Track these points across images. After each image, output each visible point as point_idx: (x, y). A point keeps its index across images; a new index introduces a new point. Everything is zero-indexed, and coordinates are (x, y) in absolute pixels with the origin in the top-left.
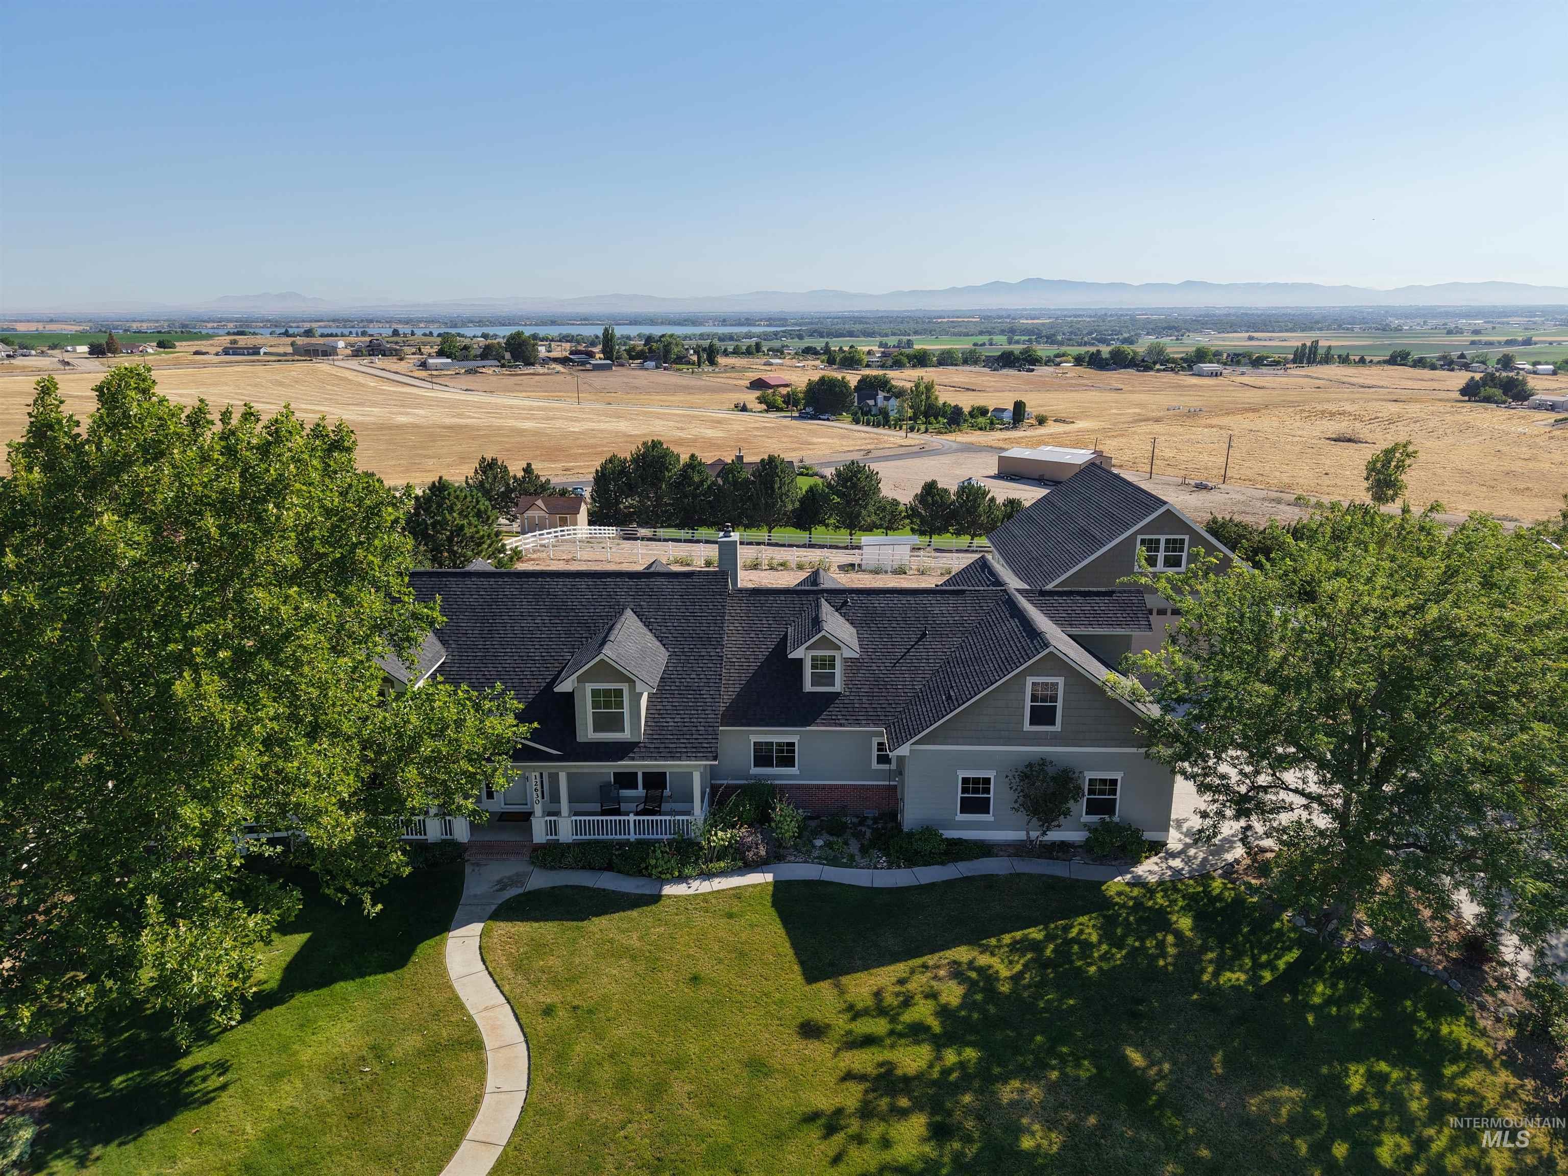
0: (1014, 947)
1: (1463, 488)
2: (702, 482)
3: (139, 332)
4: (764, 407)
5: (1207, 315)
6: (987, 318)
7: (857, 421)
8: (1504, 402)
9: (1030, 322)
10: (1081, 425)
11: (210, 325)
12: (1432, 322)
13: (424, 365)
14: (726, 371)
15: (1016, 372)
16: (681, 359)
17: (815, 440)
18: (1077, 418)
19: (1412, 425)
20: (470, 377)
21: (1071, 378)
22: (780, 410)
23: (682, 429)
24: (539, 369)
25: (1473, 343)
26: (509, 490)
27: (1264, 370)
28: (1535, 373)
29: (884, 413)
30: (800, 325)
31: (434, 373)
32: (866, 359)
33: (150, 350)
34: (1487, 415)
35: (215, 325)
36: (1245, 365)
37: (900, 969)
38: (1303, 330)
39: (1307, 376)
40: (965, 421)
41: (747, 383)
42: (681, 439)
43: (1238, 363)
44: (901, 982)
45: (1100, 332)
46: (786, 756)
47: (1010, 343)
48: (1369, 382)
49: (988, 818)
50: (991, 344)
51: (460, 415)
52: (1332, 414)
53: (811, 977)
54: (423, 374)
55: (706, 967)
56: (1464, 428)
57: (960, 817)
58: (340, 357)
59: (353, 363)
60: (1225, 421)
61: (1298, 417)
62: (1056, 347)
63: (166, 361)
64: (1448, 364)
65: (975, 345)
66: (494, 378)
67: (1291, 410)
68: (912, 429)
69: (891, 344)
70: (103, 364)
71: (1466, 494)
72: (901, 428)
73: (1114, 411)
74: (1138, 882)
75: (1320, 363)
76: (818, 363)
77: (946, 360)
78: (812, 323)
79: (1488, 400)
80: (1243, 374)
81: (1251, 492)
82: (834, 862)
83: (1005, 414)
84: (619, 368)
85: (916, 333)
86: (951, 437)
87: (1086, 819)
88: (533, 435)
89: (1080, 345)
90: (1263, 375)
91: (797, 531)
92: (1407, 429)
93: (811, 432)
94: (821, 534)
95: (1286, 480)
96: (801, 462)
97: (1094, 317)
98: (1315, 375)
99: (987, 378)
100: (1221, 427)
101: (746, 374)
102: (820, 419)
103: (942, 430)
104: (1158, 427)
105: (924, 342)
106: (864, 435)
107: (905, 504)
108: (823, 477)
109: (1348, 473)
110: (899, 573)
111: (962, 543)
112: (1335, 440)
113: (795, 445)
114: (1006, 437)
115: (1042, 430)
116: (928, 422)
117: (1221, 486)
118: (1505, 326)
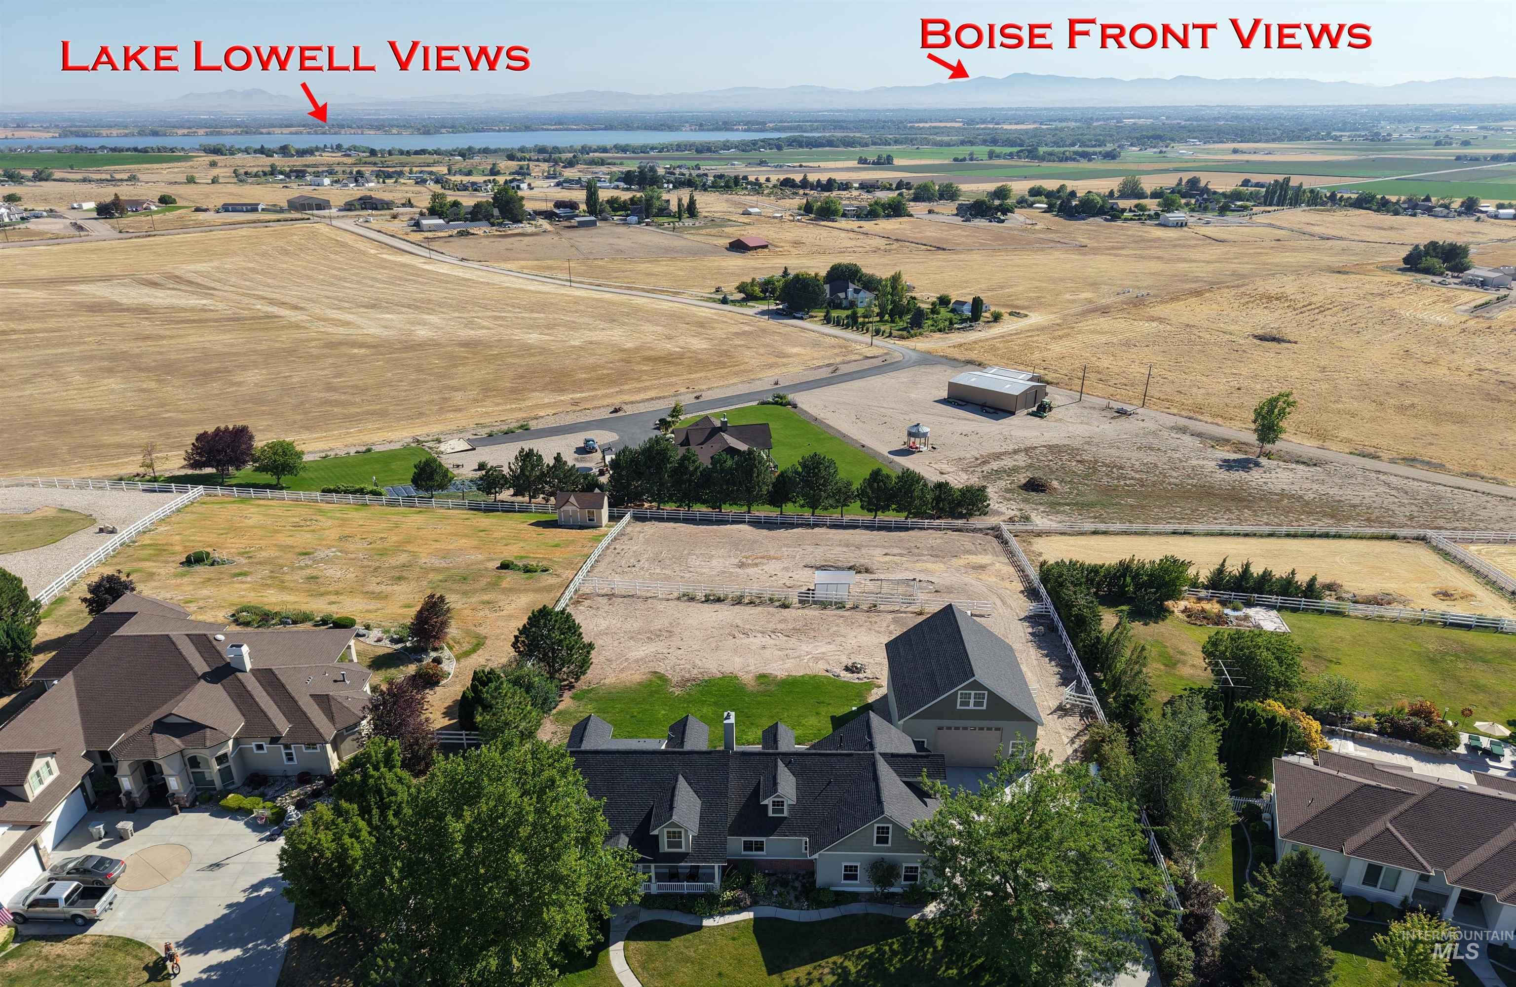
0: (860, 957)
4: (742, 295)
5: (1196, 119)
6: (971, 122)
7: (828, 320)
8: (1441, 274)
9: (1014, 127)
10: (1035, 319)
12: (1426, 127)
13: (417, 226)
14: (705, 227)
15: (987, 223)
16: (663, 213)
17: (790, 350)
18: (1031, 308)
20: (463, 241)
21: (1040, 231)
22: (757, 300)
23: (669, 338)
24: (526, 227)
25: (1458, 158)
26: (543, 475)
27: (1230, 217)
28: (1496, 217)
29: (854, 310)
30: (779, 130)
31: (429, 235)
32: (842, 206)
33: (153, 208)
35: (186, 131)
36: (1215, 209)
37: (808, 968)
38: (1291, 140)
39: (1271, 225)
40: (927, 319)
41: (727, 241)
42: (670, 353)
44: (809, 974)
46: (760, 847)
47: (990, 157)
49: (858, 882)
50: (971, 160)
52: (1270, 299)
53: (770, 973)
54: (418, 237)
55: (725, 968)
57: (843, 882)
58: (334, 211)
59: (348, 223)
60: (1167, 310)
61: (1236, 304)
62: (1036, 163)
63: (170, 221)
64: (1414, 205)
66: (485, 242)
67: (1234, 291)
68: (877, 331)
69: (870, 159)
70: (111, 226)
72: (867, 330)
73: (1068, 296)
74: (923, 918)
75: (1288, 203)
76: (795, 206)
77: (922, 191)
79: (1427, 271)
80: (1208, 222)
81: (1164, 418)
82: (782, 906)
83: (964, 309)
84: (604, 224)
85: (897, 139)
86: (912, 343)
87: (903, 883)
89: (1061, 161)
90: (1227, 225)
91: (772, 508)
92: (1335, 319)
93: (786, 337)
94: (790, 509)
95: (1199, 400)
96: (776, 384)
97: (1080, 121)
98: (1278, 223)
99: (959, 231)
100: (1161, 320)
101: (726, 230)
102: (795, 318)
103: (905, 333)
104: (1103, 322)
105: (904, 154)
106: (833, 341)
107: (856, 486)
108: (795, 406)
109: (1258, 387)
110: (840, 606)
111: (900, 517)
112: (1262, 338)
113: (772, 360)
114: (963, 341)
115: (997, 330)
116: (893, 321)
117: (1140, 411)
118: (1499, 133)
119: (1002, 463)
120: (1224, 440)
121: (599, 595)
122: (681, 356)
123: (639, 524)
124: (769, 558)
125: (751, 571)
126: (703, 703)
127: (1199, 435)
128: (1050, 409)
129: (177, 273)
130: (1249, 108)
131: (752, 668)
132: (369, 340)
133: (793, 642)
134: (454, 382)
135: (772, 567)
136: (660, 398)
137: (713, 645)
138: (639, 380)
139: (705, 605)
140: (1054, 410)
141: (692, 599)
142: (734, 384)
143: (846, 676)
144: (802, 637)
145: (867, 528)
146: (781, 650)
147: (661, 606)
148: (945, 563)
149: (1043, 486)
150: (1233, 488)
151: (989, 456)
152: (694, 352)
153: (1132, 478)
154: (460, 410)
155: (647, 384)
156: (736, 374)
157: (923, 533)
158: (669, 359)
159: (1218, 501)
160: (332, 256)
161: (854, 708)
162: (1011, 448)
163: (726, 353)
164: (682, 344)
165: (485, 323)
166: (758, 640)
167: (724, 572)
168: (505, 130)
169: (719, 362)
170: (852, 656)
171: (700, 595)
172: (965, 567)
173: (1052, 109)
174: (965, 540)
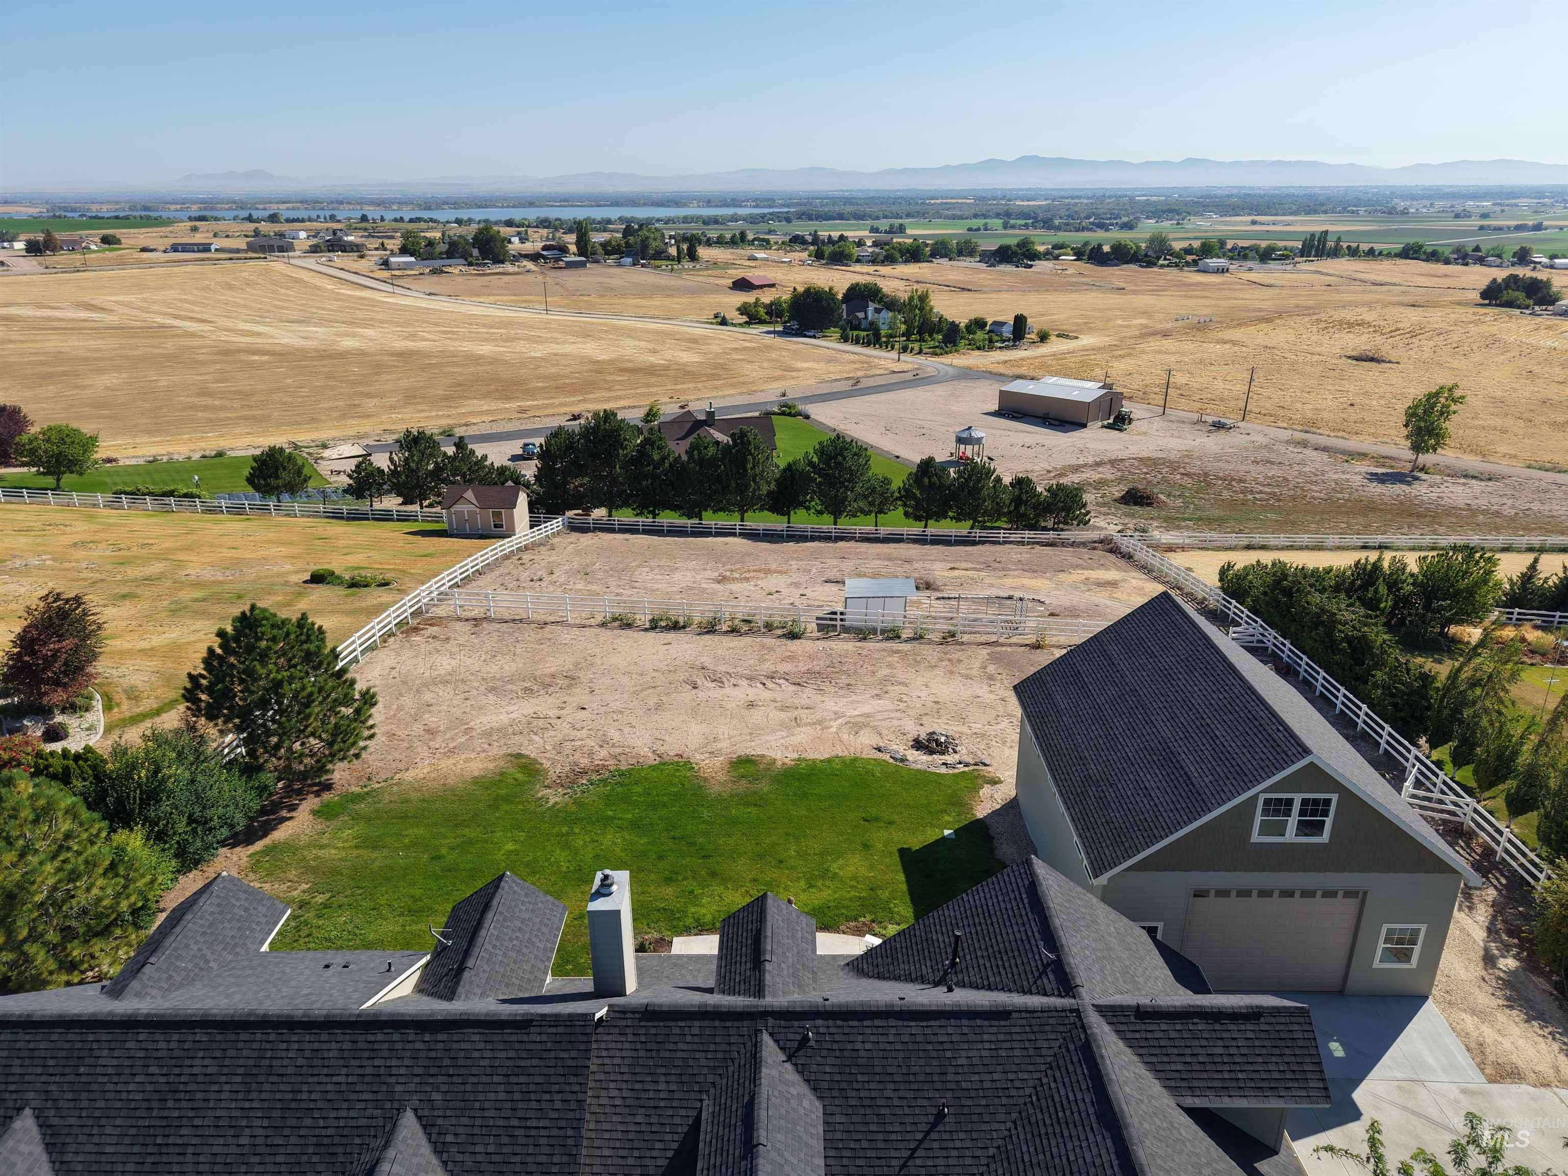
1: (1499, 422)
2: (663, 459)
3: (95, 217)
4: (745, 318)
5: (1209, 197)
6: (982, 199)
7: (845, 339)
8: (1527, 307)
9: (1026, 203)
10: (1086, 341)
11: (173, 207)
12: (1439, 204)
13: (386, 264)
14: (707, 269)
15: (1014, 269)
16: (661, 255)
17: (800, 365)
18: (1081, 331)
19: (1436, 339)
20: (435, 278)
21: (1071, 275)
22: (762, 322)
23: (654, 352)
24: (508, 267)
25: (1482, 228)
27: (1272, 265)
28: (1552, 267)
29: (873, 328)
30: (788, 206)
31: (396, 273)
32: (856, 251)
33: (93, 247)
34: (1513, 325)
35: (179, 207)
36: (1253, 259)
38: (1308, 213)
39: (1317, 272)
40: (962, 338)
41: (729, 282)
42: (653, 366)
43: (1245, 257)
45: (1097, 216)
47: (1005, 228)
48: (1380, 279)
50: (986, 229)
51: (413, 337)
52: (1351, 325)
54: (385, 274)
56: (1491, 342)
58: (298, 253)
59: (311, 262)
60: (1237, 334)
61: (1314, 329)
62: (1052, 232)
63: (108, 259)
64: (1463, 257)
65: (970, 229)
66: (460, 279)
67: (1307, 319)
68: (905, 349)
69: (882, 228)
70: (40, 264)
71: (1504, 431)
72: (893, 348)
73: (1120, 322)
75: (1328, 255)
76: (805, 255)
77: (941, 250)
78: (801, 205)
79: (1510, 304)
80: (1250, 269)
81: (1274, 432)
83: (1004, 329)
84: (594, 265)
85: (908, 215)
86: (947, 359)
88: (490, 364)
89: (1079, 233)
90: (1270, 271)
91: (774, 516)
92: (1431, 343)
93: (796, 354)
94: (801, 520)
95: (1310, 415)
96: (784, 395)
97: (1092, 198)
98: (1325, 271)
99: (984, 275)
100: (1234, 343)
101: (729, 271)
102: (805, 336)
103: (938, 350)
104: (1167, 344)
105: (916, 226)
106: (852, 357)
107: (897, 483)
108: (807, 417)
109: (1374, 403)
110: (892, 634)
111: (962, 529)
112: (1357, 359)
113: (778, 373)
114: (1007, 358)
115: (1044, 350)
116: (922, 340)
117: (1241, 424)
118: (1514, 208)
119: (1084, 476)
120: (1359, 454)
121: (459, 619)
122: (667, 368)
123: (575, 535)
124: (768, 572)
125: (735, 587)
126: (606, 822)
127: (1325, 449)
128: (1130, 421)
129: (92, 302)
130: (1260, 188)
131: (723, 745)
132: (278, 348)
133: (807, 695)
134: (372, 389)
135: (773, 582)
136: (634, 407)
137: (652, 702)
138: (609, 389)
139: (651, 634)
140: (1134, 423)
141: (627, 625)
143: (919, 760)
144: (826, 686)
145: (915, 541)
146: (785, 708)
147: (566, 636)
148: (1050, 579)
149: (1148, 498)
150: (1401, 503)
151: (1064, 468)
152: (683, 364)
153: (1261, 492)
154: (369, 416)
155: (619, 393)
156: (733, 386)
157: (998, 548)
158: (651, 371)
159: (1389, 517)
160: (283, 291)
161: (947, 832)
162: (1091, 460)
163: (722, 366)
164: (670, 357)
165: (430, 336)
166: (743, 692)
167: (692, 588)
168: (508, 207)
169: (713, 375)
170: (925, 720)
171: (643, 619)
172: (1083, 582)
173: (1062, 190)
174: (1066, 554)
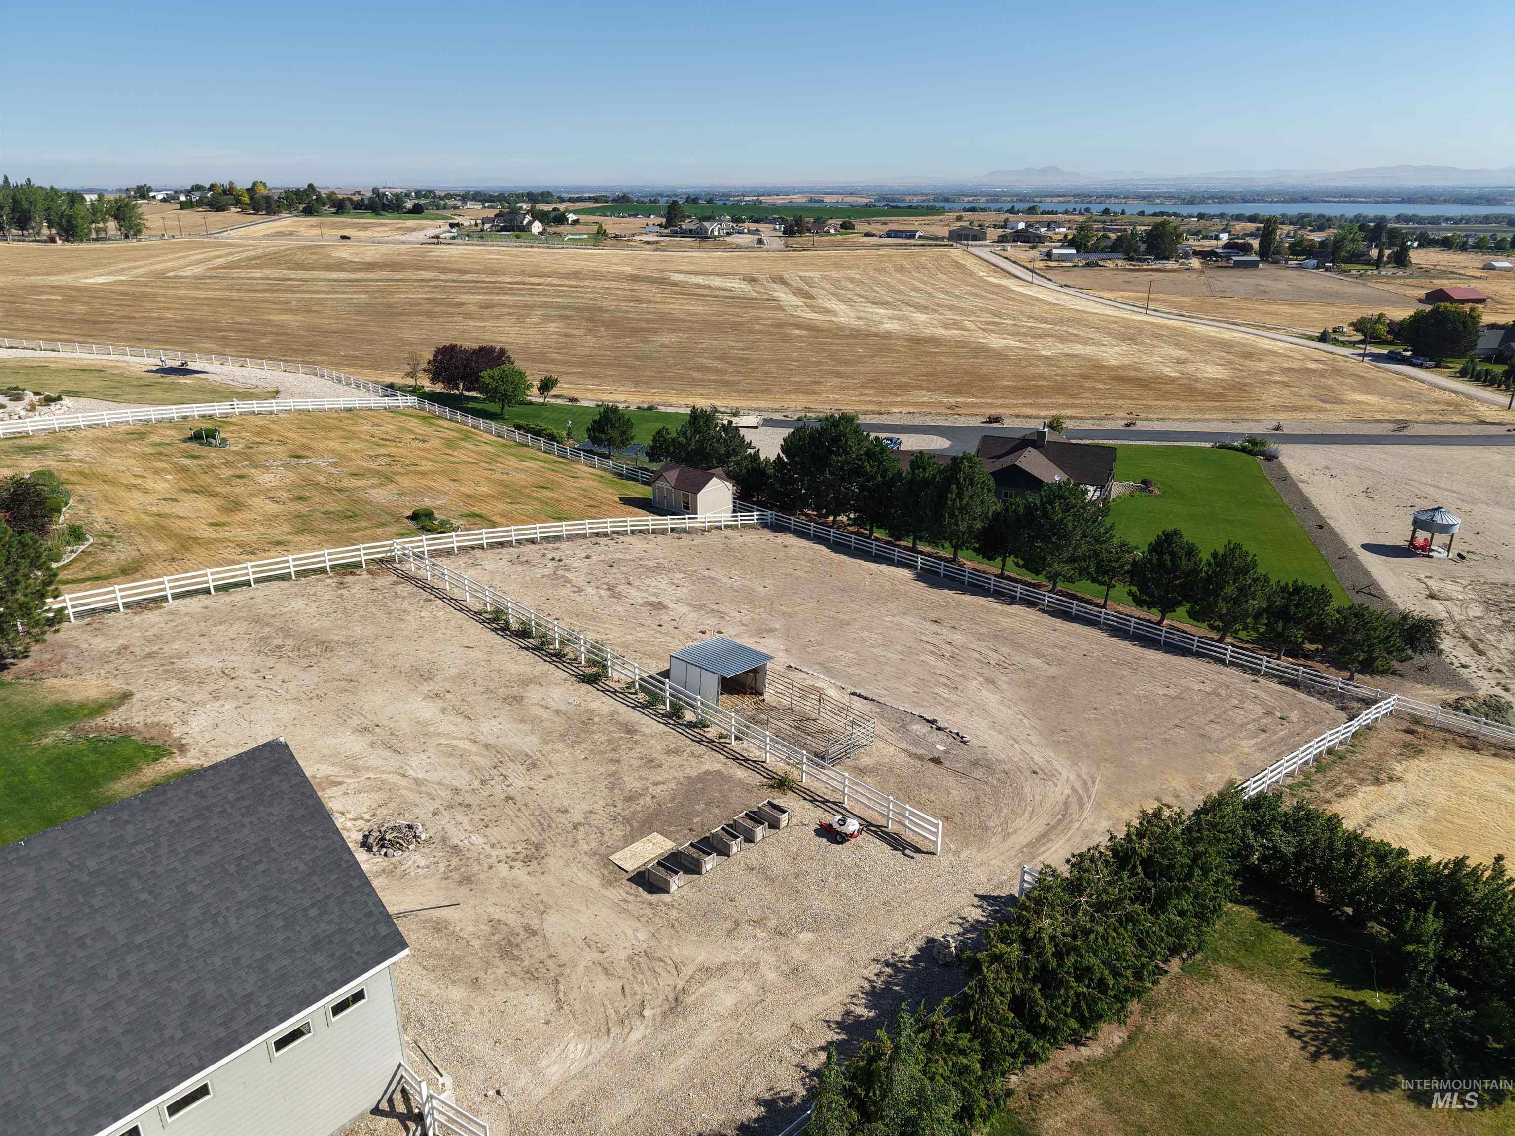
4: (1359, 336)
7: (1464, 373)
13: (1049, 255)
16: (1359, 258)
20: (1089, 272)
24: (1170, 264)
33: (832, 231)
35: (971, 199)
41: (1423, 294)
58: (987, 242)
59: (986, 250)
63: (835, 241)
84: (1267, 266)
96: (1277, 429)
102: (1411, 364)
108: (1271, 459)
110: (674, 712)
121: (402, 575)
142: (1211, 420)
169: (1218, 395)
